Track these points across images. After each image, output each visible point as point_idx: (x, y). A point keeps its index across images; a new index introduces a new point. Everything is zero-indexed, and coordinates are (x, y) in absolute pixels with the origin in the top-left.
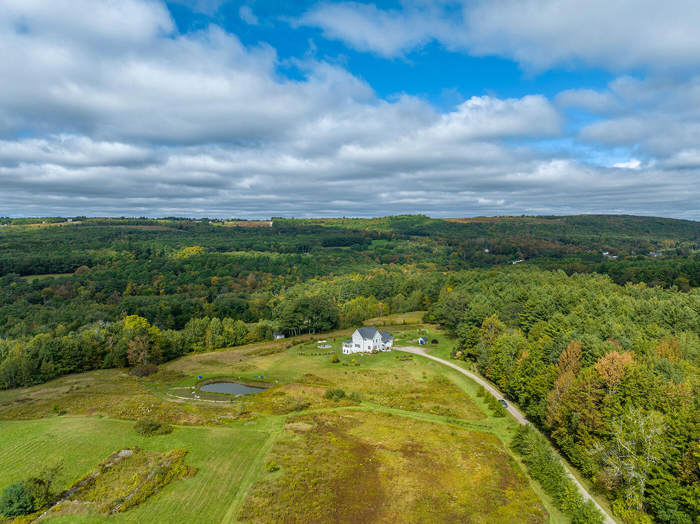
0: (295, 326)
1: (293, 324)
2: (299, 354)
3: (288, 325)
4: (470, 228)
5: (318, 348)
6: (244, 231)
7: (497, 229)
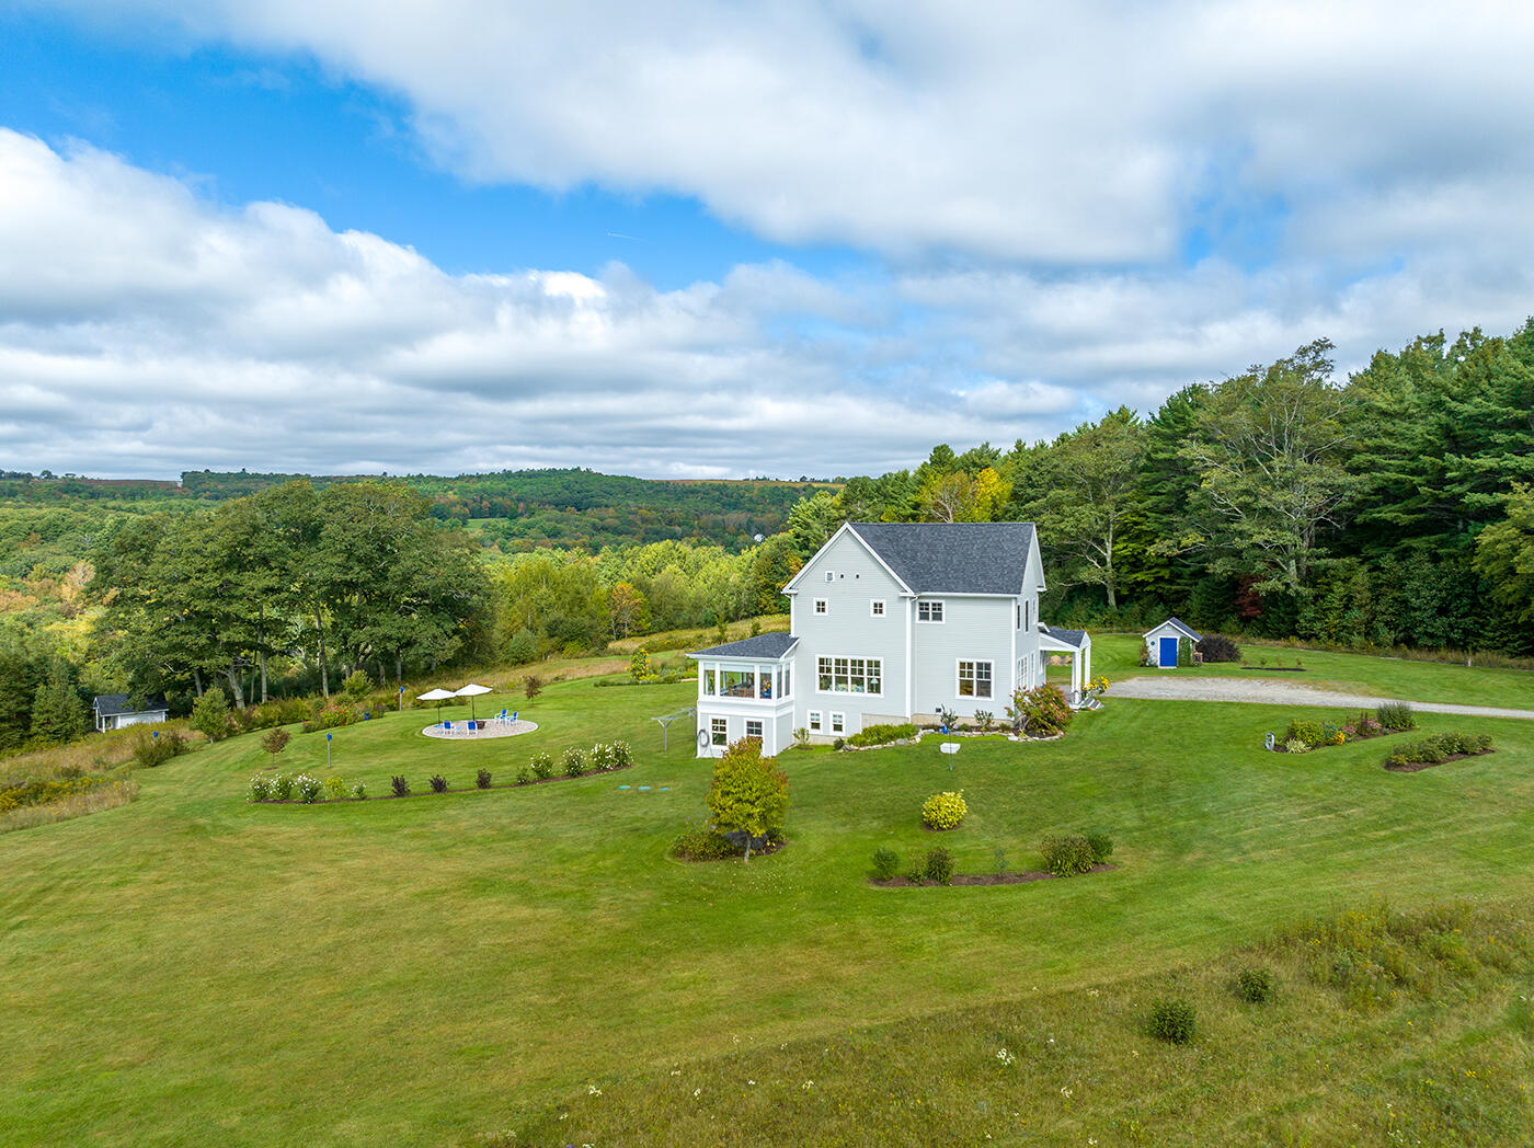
0: (231, 648)
1: (223, 637)
2: (261, 796)
3: (189, 640)
4: (701, 495)
5: (429, 741)
6: (94, 495)
7: (763, 497)
